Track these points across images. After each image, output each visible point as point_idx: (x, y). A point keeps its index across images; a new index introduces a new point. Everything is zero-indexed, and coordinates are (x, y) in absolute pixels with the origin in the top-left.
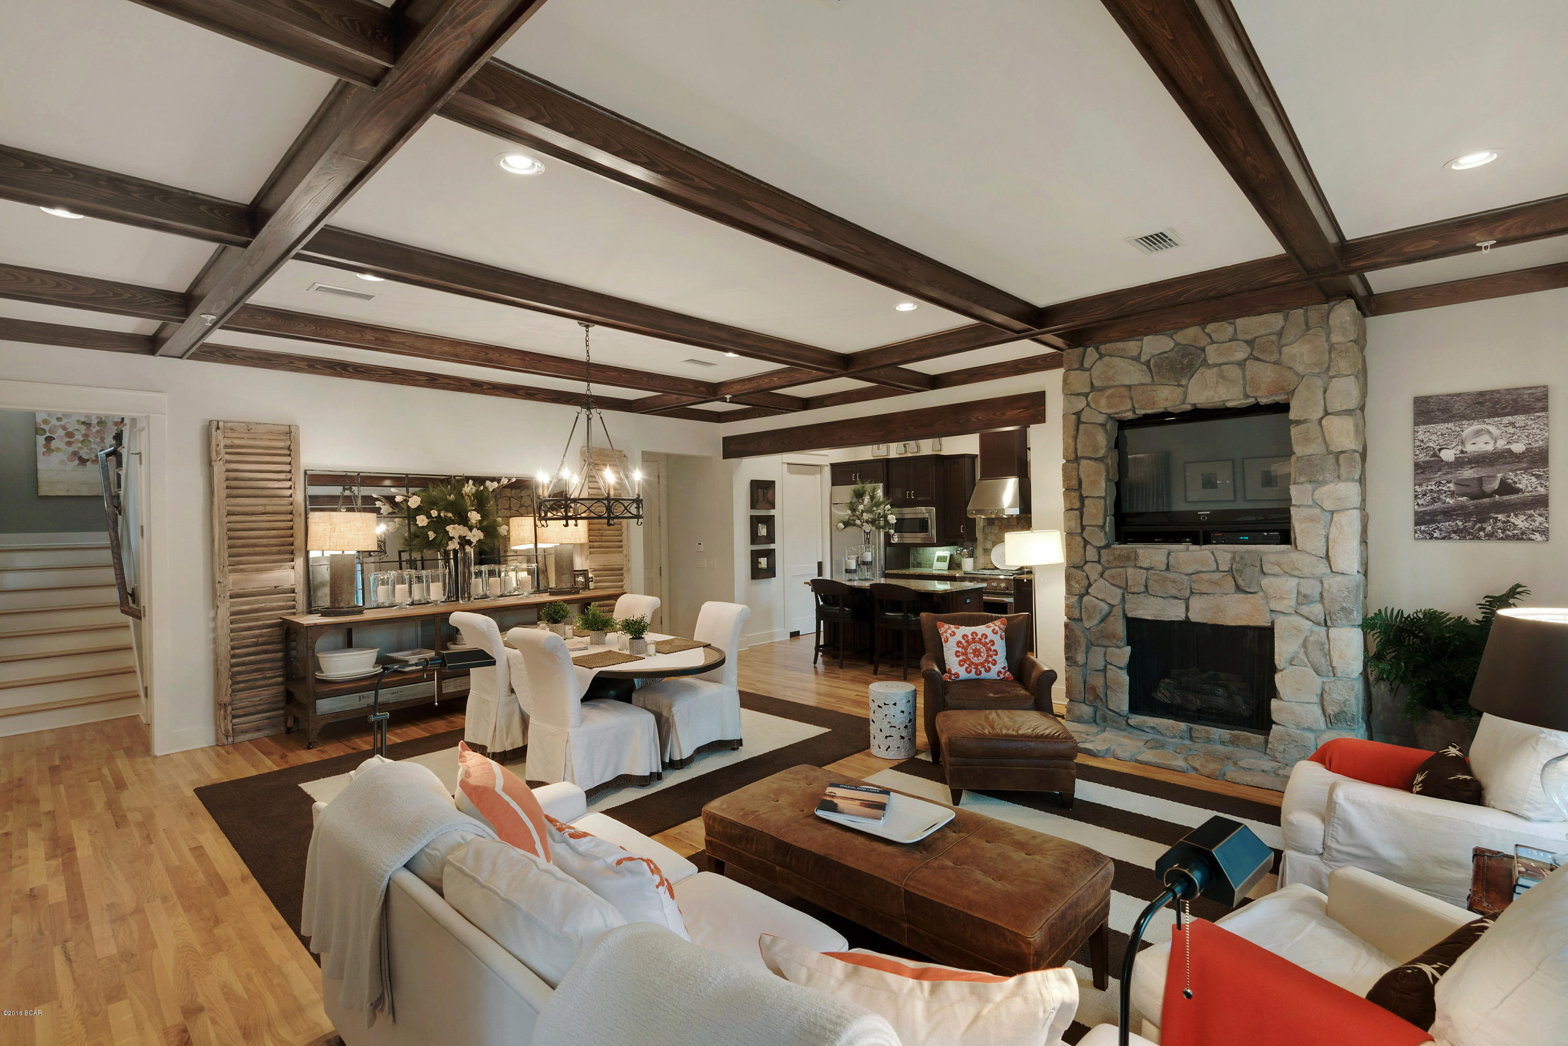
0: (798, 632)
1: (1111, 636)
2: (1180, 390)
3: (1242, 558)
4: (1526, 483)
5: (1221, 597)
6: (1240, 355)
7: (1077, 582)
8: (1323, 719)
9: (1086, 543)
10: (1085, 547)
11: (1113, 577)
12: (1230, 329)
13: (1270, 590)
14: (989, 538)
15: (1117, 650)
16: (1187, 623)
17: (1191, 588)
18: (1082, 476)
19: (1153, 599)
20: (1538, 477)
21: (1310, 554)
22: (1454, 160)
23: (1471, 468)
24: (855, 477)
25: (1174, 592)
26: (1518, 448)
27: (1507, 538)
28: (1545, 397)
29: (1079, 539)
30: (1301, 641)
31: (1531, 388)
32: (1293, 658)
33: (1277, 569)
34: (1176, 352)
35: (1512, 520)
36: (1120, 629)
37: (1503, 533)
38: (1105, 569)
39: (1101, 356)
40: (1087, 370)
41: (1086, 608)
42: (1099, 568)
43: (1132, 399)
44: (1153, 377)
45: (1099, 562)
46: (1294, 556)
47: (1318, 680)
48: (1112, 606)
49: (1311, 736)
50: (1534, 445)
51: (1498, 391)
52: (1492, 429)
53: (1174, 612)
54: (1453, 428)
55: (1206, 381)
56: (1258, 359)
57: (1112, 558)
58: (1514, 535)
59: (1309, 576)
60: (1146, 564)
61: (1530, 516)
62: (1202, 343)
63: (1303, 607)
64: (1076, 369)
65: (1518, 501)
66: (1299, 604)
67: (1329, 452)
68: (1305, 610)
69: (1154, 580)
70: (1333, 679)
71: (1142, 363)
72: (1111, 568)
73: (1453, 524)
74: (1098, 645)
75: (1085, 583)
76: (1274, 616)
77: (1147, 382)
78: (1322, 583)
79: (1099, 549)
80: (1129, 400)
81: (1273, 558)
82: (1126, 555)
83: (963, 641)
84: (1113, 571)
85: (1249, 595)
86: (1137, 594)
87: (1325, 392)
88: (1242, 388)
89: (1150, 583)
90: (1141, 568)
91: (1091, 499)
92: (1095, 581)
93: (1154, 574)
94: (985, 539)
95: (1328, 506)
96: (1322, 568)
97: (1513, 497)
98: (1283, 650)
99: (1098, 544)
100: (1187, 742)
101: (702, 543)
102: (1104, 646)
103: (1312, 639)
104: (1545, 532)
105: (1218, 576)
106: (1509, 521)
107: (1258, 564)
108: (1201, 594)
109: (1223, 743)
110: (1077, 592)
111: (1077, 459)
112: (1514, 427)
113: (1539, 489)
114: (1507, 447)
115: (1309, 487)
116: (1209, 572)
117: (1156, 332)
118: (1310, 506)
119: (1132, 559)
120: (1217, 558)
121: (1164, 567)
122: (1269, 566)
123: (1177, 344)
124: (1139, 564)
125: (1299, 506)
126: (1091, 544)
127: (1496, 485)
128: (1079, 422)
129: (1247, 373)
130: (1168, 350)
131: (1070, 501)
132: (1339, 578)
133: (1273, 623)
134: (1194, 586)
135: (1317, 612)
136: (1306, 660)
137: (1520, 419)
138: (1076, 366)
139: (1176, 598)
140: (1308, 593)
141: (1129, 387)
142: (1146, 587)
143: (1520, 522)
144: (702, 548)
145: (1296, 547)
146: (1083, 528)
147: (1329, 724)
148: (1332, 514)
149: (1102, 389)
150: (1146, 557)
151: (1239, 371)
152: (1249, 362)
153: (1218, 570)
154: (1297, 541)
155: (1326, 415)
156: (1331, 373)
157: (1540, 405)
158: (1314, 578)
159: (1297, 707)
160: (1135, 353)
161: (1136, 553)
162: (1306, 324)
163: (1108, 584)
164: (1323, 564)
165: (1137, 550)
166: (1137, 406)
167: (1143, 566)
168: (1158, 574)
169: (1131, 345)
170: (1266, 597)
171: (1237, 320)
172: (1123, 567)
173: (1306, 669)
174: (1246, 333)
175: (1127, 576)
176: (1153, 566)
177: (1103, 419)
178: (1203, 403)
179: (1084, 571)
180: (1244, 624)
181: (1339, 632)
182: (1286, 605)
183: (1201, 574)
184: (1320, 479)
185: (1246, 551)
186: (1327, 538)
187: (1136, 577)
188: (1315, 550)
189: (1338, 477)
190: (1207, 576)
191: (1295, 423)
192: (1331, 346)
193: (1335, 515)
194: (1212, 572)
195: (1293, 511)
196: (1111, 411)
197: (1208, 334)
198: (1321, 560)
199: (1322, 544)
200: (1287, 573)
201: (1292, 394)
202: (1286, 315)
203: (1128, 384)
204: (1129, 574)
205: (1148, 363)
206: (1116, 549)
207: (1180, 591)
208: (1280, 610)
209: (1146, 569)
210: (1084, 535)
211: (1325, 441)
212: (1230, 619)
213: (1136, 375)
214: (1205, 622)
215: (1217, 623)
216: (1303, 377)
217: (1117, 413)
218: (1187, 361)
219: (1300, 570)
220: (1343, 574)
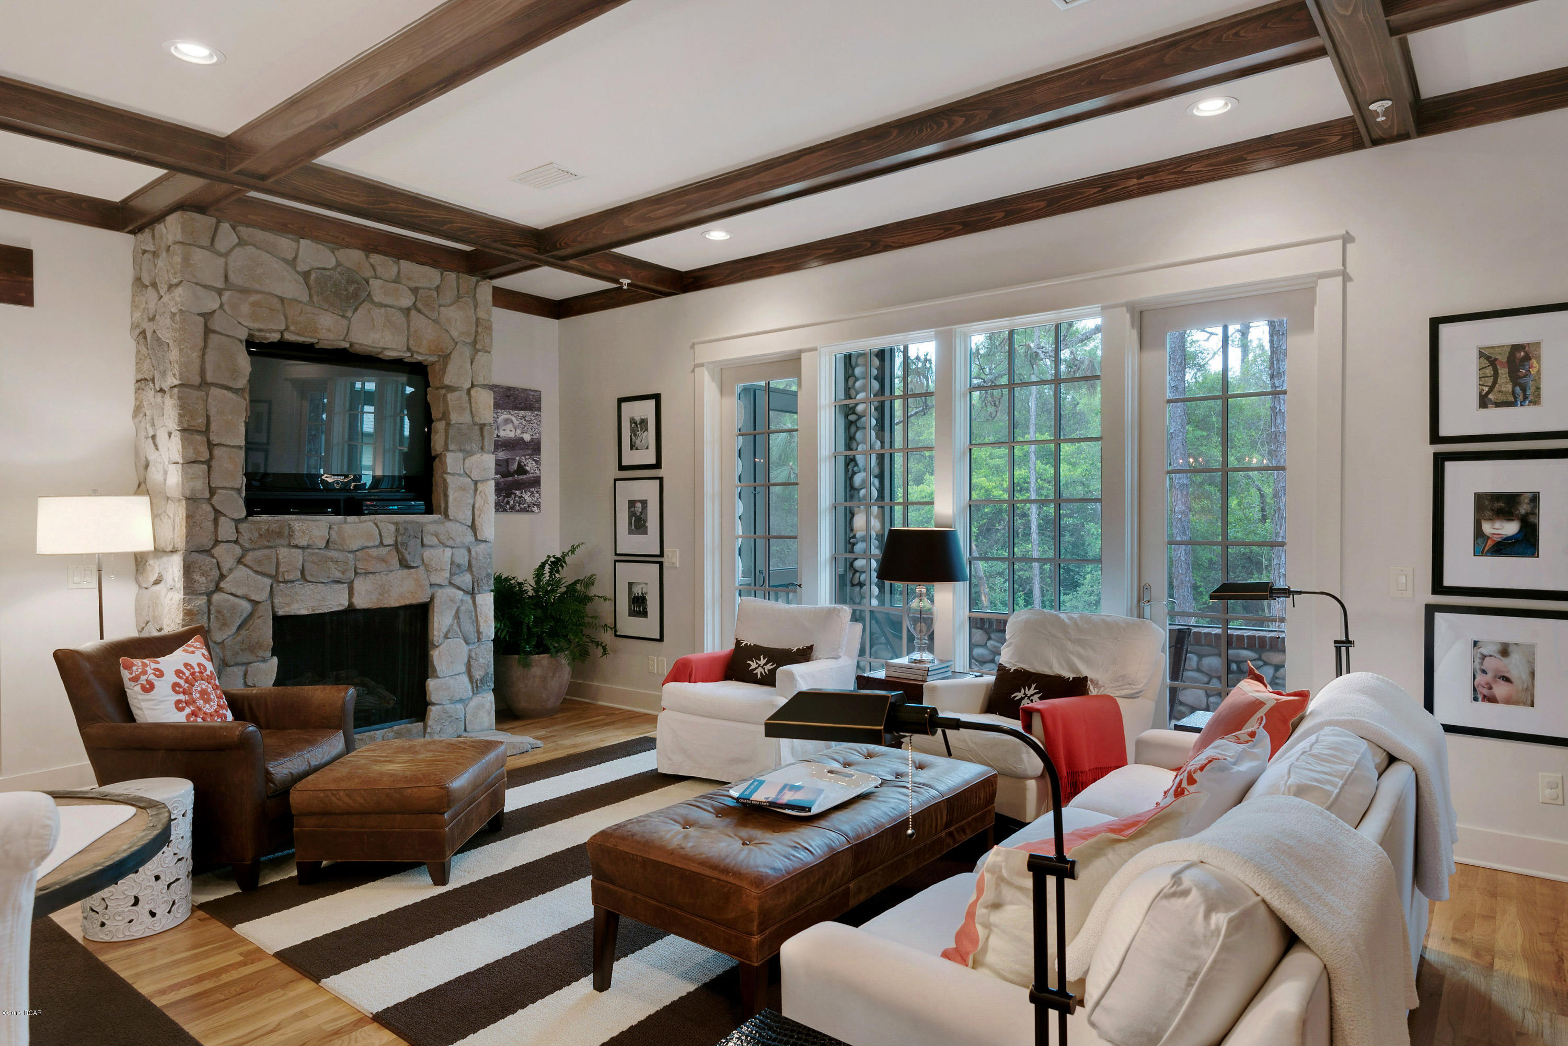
1: (252, 648)
2: (345, 322)
3: (406, 529)
4: (530, 466)
5: (387, 575)
6: (407, 302)
7: (203, 574)
8: (470, 687)
9: (218, 513)
10: (216, 522)
11: (259, 561)
12: (394, 269)
13: (433, 563)
15: (261, 666)
16: (351, 610)
17: (356, 568)
18: (213, 412)
19: (312, 587)
20: (536, 462)
21: (460, 523)
23: (503, 450)
25: (337, 575)
26: (527, 437)
27: (520, 510)
28: (539, 400)
29: (207, 508)
30: (453, 613)
31: (533, 391)
32: (448, 631)
33: (434, 541)
34: (339, 273)
35: (524, 496)
36: (265, 631)
37: (519, 506)
38: (245, 551)
39: (242, 243)
40: (221, 255)
41: (218, 612)
42: (238, 550)
43: (286, 317)
44: (311, 296)
45: (236, 541)
46: (450, 525)
47: (466, 648)
48: (255, 603)
49: (460, 706)
50: (535, 437)
51: (517, 389)
52: (514, 419)
53: (334, 601)
55: (373, 320)
56: (419, 311)
57: (256, 534)
58: (525, 508)
59: (460, 545)
60: (303, 543)
61: (532, 493)
62: (368, 273)
63: (456, 576)
64: (202, 247)
65: (526, 480)
66: (452, 574)
67: (474, 424)
68: (457, 580)
70: (476, 645)
71: (298, 272)
72: (255, 549)
74: (236, 664)
75: (215, 574)
76: (432, 590)
77: (304, 300)
78: (469, 551)
79: (237, 522)
80: (283, 318)
81: (432, 528)
82: (278, 530)
83: (182, 682)
84: (259, 553)
85: (413, 570)
86: (294, 581)
87: (472, 364)
88: (405, 339)
89: (308, 566)
90: (297, 547)
91: (224, 449)
92: (231, 570)
93: (313, 554)
95: (475, 476)
96: (470, 538)
97: (525, 477)
98: (441, 622)
99: (234, 516)
102: (242, 664)
103: (463, 608)
104: (538, 506)
105: (383, 551)
106: (522, 497)
107: (419, 536)
108: (367, 573)
110: (203, 589)
111: (204, 384)
112: (525, 420)
113: (537, 471)
114: (521, 436)
115: (460, 455)
116: (373, 547)
117: (315, 239)
118: (460, 475)
119: (284, 535)
120: (383, 531)
121: (324, 545)
122: (429, 536)
123: (339, 264)
124: (294, 542)
125: (453, 474)
126: (225, 515)
127: (515, 466)
128: (208, 331)
129: (411, 323)
130: (330, 267)
131: (193, 449)
132: (483, 546)
133: (432, 598)
134: (359, 565)
135: (468, 581)
136: (458, 631)
137: (527, 414)
138: (206, 242)
139: (338, 582)
140: (460, 562)
141: (282, 299)
142: (303, 572)
143: (527, 497)
145: (446, 516)
146: (212, 491)
147: (474, 690)
148: (476, 484)
150: (304, 533)
151: (404, 320)
152: (413, 312)
153: (381, 544)
154: (449, 510)
155: (473, 386)
156: (477, 347)
157: (537, 405)
158: (463, 547)
159: (451, 682)
160: (290, 257)
161: (290, 528)
162: (458, 291)
163: (252, 573)
164: (470, 532)
165: (291, 523)
166: (292, 328)
167: (299, 545)
168: (317, 553)
169: (285, 243)
170: (427, 571)
171: (401, 261)
172: (271, 547)
173: (458, 640)
174: (409, 279)
175: (277, 559)
176: (312, 544)
177: (244, 335)
178: (366, 346)
179: (213, 557)
180: (408, 602)
181: (479, 598)
182: (441, 577)
183: (367, 550)
184: (469, 448)
185: (406, 522)
186: (473, 507)
187: (290, 558)
188: (465, 519)
189: (482, 448)
190: (374, 552)
191: (450, 389)
192: (477, 319)
193: (479, 485)
194: (377, 547)
195: (449, 479)
196: (256, 325)
197: (372, 266)
198: (469, 529)
199: (471, 512)
200: (442, 543)
201: (446, 358)
202: (442, 274)
203: (280, 294)
204: (280, 557)
205: (306, 275)
206: (261, 522)
207: (343, 573)
208: (438, 583)
209: (303, 548)
210: (214, 501)
211: (471, 411)
212: (394, 600)
213: (291, 287)
214: (370, 607)
215: (383, 606)
216: (456, 344)
217: (260, 330)
218: (351, 288)
219: (454, 541)
220: (485, 541)
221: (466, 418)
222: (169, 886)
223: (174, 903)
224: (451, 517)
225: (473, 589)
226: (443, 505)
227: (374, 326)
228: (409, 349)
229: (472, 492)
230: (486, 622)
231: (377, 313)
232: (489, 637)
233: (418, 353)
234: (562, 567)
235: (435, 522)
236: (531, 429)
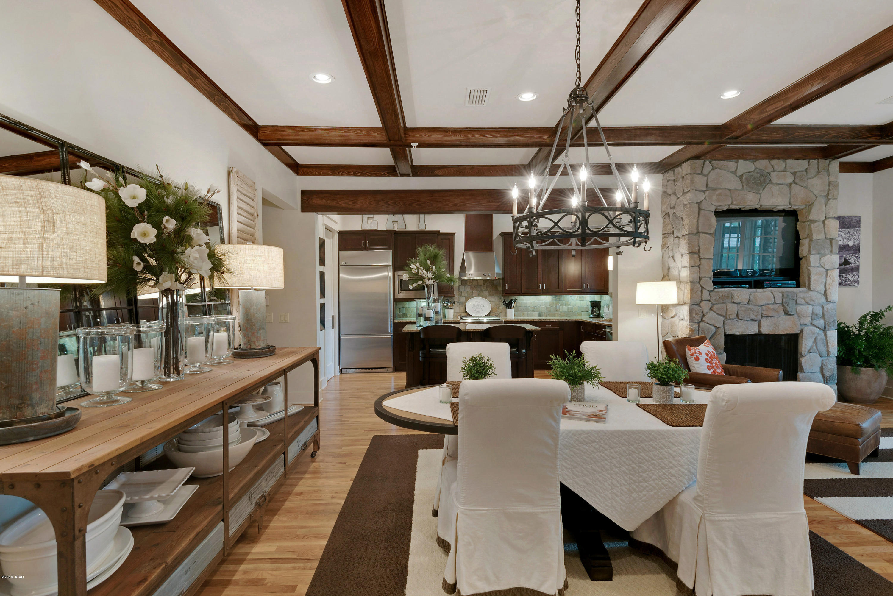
2: (758, 196)
3: (788, 295)
4: (852, 259)
5: (778, 318)
6: (790, 180)
7: (696, 314)
8: (822, 380)
9: (702, 288)
10: (702, 291)
11: (719, 309)
12: (783, 165)
13: (802, 313)
16: (759, 334)
17: (762, 314)
18: (701, 244)
19: (741, 322)
20: (857, 257)
21: (818, 292)
24: (365, 244)
25: (753, 317)
26: (851, 244)
27: (846, 285)
28: (859, 222)
29: (698, 286)
30: (813, 340)
31: (855, 217)
32: (810, 349)
33: (803, 301)
34: (757, 173)
35: (848, 277)
36: (722, 342)
38: (713, 304)
39: (714, 168)
40: (705, 176)
41: (702, 330)
42: (710, 304)
44: (743, 186)
45: (709, 300)
46: (811, 293)
47: (820, 359)
48: (717, 328)
50: (856, 243)
51: (845, 217)
52: (842, 234)
53: (752, 329)
55: (772, 192)
56: (796, 184)
57: (718, 297)
58: (849, 284)
59: (817, 304)
60: (738, 301)
61: (854, 275)
62: (770, 169)
63: (815, 321)
64: (698, 174)
65: (850, 268)
66: (812, 319)
67: (827, 239)
68: (816, 323)
70: (826, 358)
71: (737, 176)
72: (717, 304)
75: (701, 314)
76: (801, 327)
77: (740, 189)
78: (823, 307)
79: (710, 291)
80: (731, 199)
81: (802, 295)
82: (727, 295)
83: (708, 358)
84: (719, 306)
85: (791, 316)
86: (733, 319)
87: (825, 207)
88: (788, 199)
89: (740, 312)
90: (735, 303)
91: (705, 260)
92: (707, 313)
93: (742, 307)
94: (461, 295)
95: (827, 267)
96: (823, 300)
97: (849, 266)
98: (806, 344)
99: (709, 289)
103: (819, 337)
104: (858, 282)
105: (776, 306)
107: (795, 299)
108: (767, 317)
110: (696, 321)
111: (698, 232)
112: (850, 234)
113: (857, 263)
114: (847, 243)
115: (818, 256)
116: (771, 304)
117: (745, 159)
118: (818, 267)
119: (729, 297)
120: (776, 296)
121: (747, 302)
122: (800, 299)
123: (756, 168)
124: (734, 301)
125: (813, 267)
126: (705, 289)
127: (842, 260)
128: (700, 209)
129: (793, 191)
130: (752, 171)
131: (694, 261)
132: (831, 305)
133: (802, 331)
134: (764, 313)
135: (822, 323)
136: (816, 349)
137: (851, 230)
138: (699, 172)
139: (754, 320)
140: (817, 313)
141: (730, 190)
142: (737, 315)
143: (850, 278)
145: (809, 288)
146: (700, 279)
147: (826, 381)
148: (827, 271)
149: (715, 189)
150: (738, 297)
151: (788, 189)
152: (793, 185)
153: (775, 302)
154: (811, 286)
155: (826, 218)
156: (829, 197)
157: (858, 225)
158: (819, 305)
159: (811, 375)
160: (734, 170)
161: (732, 295)
162: (818, 169)
163: (716, 315)
164: (823, 297)
165: (733, 292)
166: (734, 203)
167: (736, 302)
168: (744, 306)
169: (731, 164)
170: (799, 317)
171: (787, 160)
172: (724, 303)
173: (816, 354)
174: (792, 168)
175: (727, 308)
176: (741, 302)
177: (714, 209)
178: (769, 206)
179: (700, 307)
180: (788, 332)
181: (828, 333)
182: (807, 321)
183: (768, 305)
184: (823, 252)
185: (788, 292)
186: (825, 284)
187: (732, 309)
188: (820, 290)
189: (831, 252)
190: (771, 307)
191: (813, 221)
192: (830, 183)
193: (829, 272)
194: (773, 304)
195: (812, 269)
196: (719, 204)
197: (772, 166)
198: (823, 296)
199: (823, 287)
200: (807, 303)
201: (810, 206)
202: (809, 162)
203: (729, 188)
204: (728, 308)
205: (741, 177)
206: (719, 292)
207: (756, 316)
208: (805, 323)
209: (738, 304)
210: (701, 283)
211: (825, 232)
212: (781, 331)
213: (733, 183)
214: (769, 333)
215: (775, 333)
216: (817, 197)
217: (720, 206)
218: (762, 179)
219: (814, 302)
220: (833, 302)
221: (822, 236)
224: (812, 289)
225: (825, 328)
226: (807, 283)
227: (773, 195)
229: (824, 275)
230: (833, 346)
231: (775, 189)
232: (834, 354)
233: (795, 205)
234: (881, 318)
235: (803, 292)
236: (854, 238)
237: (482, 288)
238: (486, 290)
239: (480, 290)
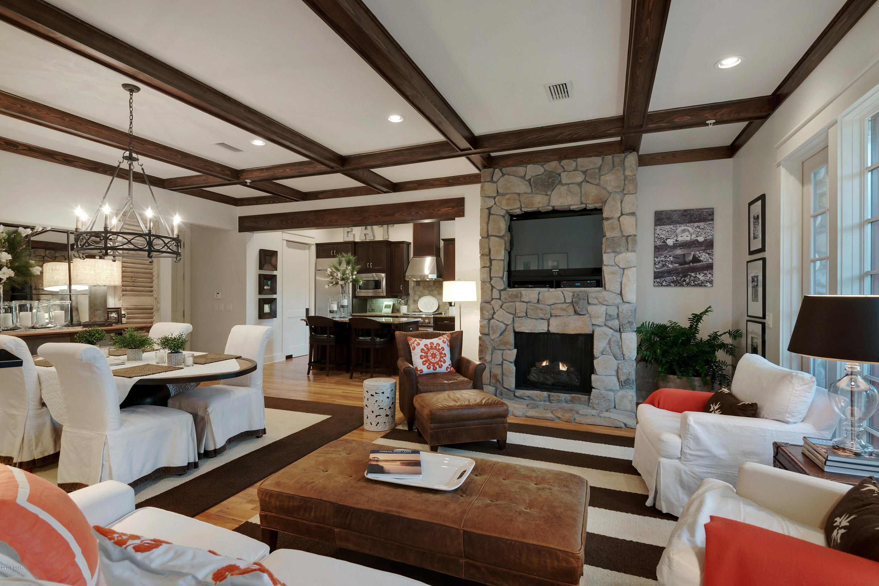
0: (292, 356)
1: (506, 343)
2: (547, 198)
3: (578, 295)
4: (704, 257)
5: (567, 317)
6: (579, 179)
7: (487, 312)
8: (618, 384)
9: (493, 287)
10: (492, 290)
11: (508, 308)
12: (574, 164)
13: (593, 313)
14: (417, 294)
15: (509, 352)
16: (548, 334)
17: (551, 313)
18: (491, 247)
19: (530, 320)
20: (709, 254)
21: (612, 292)
22: (718, 61)
23: (680, 249)
24: (333, 253)
25: (542, 316)
26: (701, 239)
27: (695, 285)
28: (712, 214)
29: (488, 285)
30: (607, 341)
31: (707, 209)
32: (603, 351)
33: (596, 301)
34: (545, 175)
35: (698, 276)
36: (511, 339)
37: (693, 283)
38: (504, 303)
39: (503, 175)
40: (495, 182)
41: (492, 327)
42: (500, 302)
43: (520, 201)
44: (532, 189)
45: (500, 299)
46: (605, 293)
47: (616, 362)
48: (507, 325)
49: (612, 393)
50: (708, 238)
51: (693, 210)
52: (690, 229)
53: (541, 327)
54: (673, 228)
55: (561, 193)
56: (588, 182)
57: (507, 296)
58: (698, 284)
59: (612, 304)
60: (526, 300)
61: (706, 274)
62: (560, 170)
63: (609, 321)
64: (488, 182)
66: (606, 320)
67: (623, 236)
68: (609, 323)
69: (531, 309)
70: (623, 361)
71: (526, 180)
72: (507, 302)
73: (672, 278)
74: (498, 349)
75: (492, 312)
76: (594, 327)
77: (529, 192)
78: (618, 308)
79: (500, 291)
80: (519, 202)
81: (594, 295)
82: (516, 294)
83: (425, 349)
84: (508, 304)
85: (582, 316)
86: (521, 317)
87: (621, 203)
88: (579, 198)
89: (529, 311)
90: (524, 302)
91: (496, 261)
92: (498, 310)
93: (531, 305)
94: (415, 294)
95: (622, 265)
96: (618, 300)
97: (698, 264)
98: (599, 346)
99: (500, 288)
100: (548, 403)
101: (220, 293)
102: (502, 350)
103: (613, 339)
104: (711, 282)
105: (565, 305)
106: (696, 277)
107: (586, 298)
108: (556, 316)
109: (566, 402)
110: (487, 318)
111: (488, 236)
112: (699, 228)
113: (710, 260)
114: (696, 238)
115: (613, 255)
116: (560, 303)
117: (534, 163)
118: (613, 266)
119: (518, 297)
120: (565, 296)
121: (536, 301)
122: (592, 299)
123: (545, 171)
124: (522, 300)
125: (607, 266)
126: (496, 288)
127: (691, 258)
128: (490, 214)
129: (583, 189)
130: (541, 173)
131: (484, 262)
132: (627, 305)
133: (593, 332)
134: (553, 312)
135: (616, 324)
136: (610, 351)
137: (702, 224)
138: (489, 179)
139: (542, 319)
140: (611, 314)
141: (519, 194)
142: (526, 313)
143: (701, 277)
144: (219, 296)
145: (605, 288)
146: (491, 278)
147: (621, 386)
148: (624, 270)
149: (504, 195)
150: (527, 296)
151: (579, 188)
152: (584, 183)
153: (565, 302)
154: (606, 285)
155: (622, 215)
156: (625, 192)
157: (711, 218)
158: (614, 305)
159: (605, 378)
160: (523, 174)
161: (522, 294)
162: (613, 164)
163: (505, 312)
164: (619, 297)
165: (522, 291)
166: (523, 206)
168: (533, 305)
169: (521, 170)
170: (590, 317)
171: (578, 159)
172: (513, 302)
173: (610, 356)
174: (582, 167)
175: (515, 307)
176: (530, 301)
177: (503, 213)
178: (560, 206)
179: (491, 305)
180: (579, 332)
181: (626, 335)
182: (600, 321)
183: (557, 305)
184: (618, 250)
185: (580, 291)
186: (621, 283)
187: (521, 307)
188: (615, 290)
189: (627, 250)
190: (560, 306)
191: (607, 219)
192: (626, 177)
194: (562, 303)
195: (605, 268)
197: (563, 166)
198: (618, 295)
199: (619, 286)
200: (601, 303)
201: (603, 204)
202: (603, 158)
203: (518, 192)
204: (517, 306)
205: (530, 180)
206: (512, 291)
207: (545, 315)
208: (597, 324)
209: (527, 302)
210: (492, 283)
211: (621, 229)
212: (570, 330)
213: (522, 187)
214: (558, 332)
215: (565, 333)
216: (610, 194)
217: (511, 210)
218: (551, 181)
219: (607, 301)
220: (629, 303)
221: (616, 234)
222: (376, 416)
223: (378, 423)
224: (607, 289)
225: (620, 329)
226: (603, 283)
227: (562, 195)
228: (582, 203)
229: (621, 275)
230: (629, 349)
231: (564, 189)
232: (631, 358)
233: (589, 204)
234: (698, 324)
235: (599, 291)
236: (705, 233)
237: (432, 288)
238: (435, 290)
239: (430, 289)
